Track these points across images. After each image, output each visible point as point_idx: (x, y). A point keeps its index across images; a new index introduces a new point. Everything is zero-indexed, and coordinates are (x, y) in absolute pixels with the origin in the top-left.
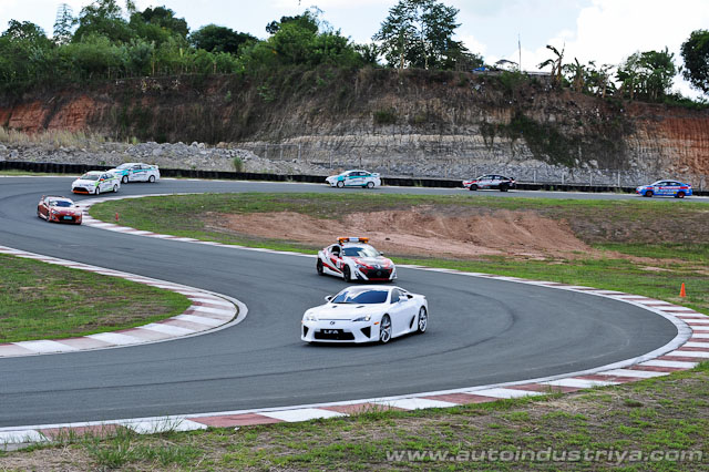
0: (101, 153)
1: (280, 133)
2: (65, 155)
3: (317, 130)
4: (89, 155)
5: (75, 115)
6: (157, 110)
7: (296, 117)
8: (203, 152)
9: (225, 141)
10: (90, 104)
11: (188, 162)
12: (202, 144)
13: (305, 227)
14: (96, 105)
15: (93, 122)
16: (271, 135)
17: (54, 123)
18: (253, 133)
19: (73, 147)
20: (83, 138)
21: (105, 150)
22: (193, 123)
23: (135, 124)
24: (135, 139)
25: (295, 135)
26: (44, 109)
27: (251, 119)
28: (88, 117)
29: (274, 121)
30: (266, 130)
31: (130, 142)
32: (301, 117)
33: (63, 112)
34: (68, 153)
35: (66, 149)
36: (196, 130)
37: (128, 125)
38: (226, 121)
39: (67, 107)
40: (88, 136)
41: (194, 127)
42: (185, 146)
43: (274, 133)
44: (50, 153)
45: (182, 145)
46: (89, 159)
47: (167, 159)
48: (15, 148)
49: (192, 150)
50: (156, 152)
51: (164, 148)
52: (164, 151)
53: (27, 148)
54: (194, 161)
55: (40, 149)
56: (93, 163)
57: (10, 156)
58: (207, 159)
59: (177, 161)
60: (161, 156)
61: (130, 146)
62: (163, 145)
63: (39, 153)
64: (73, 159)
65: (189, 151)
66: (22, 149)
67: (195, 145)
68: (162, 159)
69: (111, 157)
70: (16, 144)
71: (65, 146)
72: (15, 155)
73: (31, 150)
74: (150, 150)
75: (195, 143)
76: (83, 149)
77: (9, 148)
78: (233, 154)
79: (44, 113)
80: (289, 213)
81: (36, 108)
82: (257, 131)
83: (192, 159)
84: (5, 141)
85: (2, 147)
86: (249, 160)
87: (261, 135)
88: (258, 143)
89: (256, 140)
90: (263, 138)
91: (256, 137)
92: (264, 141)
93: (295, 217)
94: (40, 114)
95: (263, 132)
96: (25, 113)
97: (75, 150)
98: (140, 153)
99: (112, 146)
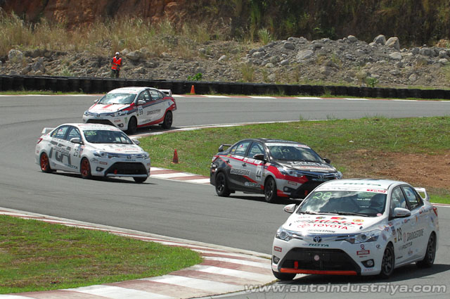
0: (198, 59)
2: (130, 65)
4: (175, 62)
8: (393, 55)
11: (363, 72)
12: (394, 39)
19: (144, 50)
21: (207, 55)
24: (264, 33)
31: (257, 39)
34: (135, 61)
35: (129, 54)
40: (178, 30)
42: (360, 43)
44: (101, 62)
45: (352, 41)
46: (175, 72)
47: (323, 69)
48: (38, 53)
49: (372, 50)
50: (301, 55)
51: (318, 47)
52: (318, 52)
53: (59, 54)
54: (376, 72)
55: (85, 55)
56: (183, 78)
57: (30, 69)
58: (400, 66)
59: (340, 73)
60: (312, 62)
61: (255, 47)
62: (317, 42)
63: (82, 63)
64: (144, 72)
65: (366, 52)
66: (50, 56)
67: (378, 42)
68: (312, 68)
69: (215, 67)
70: (42, 47)
71: (130, 48)
72: (38, 67)
73: (67, 59)
74: (290, 53)
75: (381, 36)
76: (164, 54)
77: (28, 54)
83: (372, 67)
84: (22, 42)
85: (15, 54)
97: (148, 56)
98: (272, 58)
99: (221, 47)
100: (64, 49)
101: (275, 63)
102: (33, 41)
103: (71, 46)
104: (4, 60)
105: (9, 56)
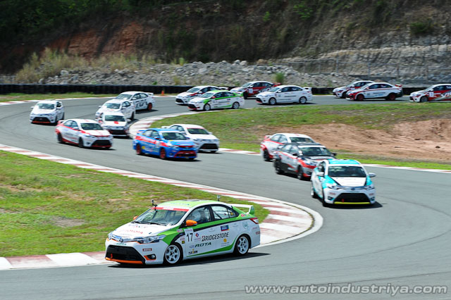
0: (152, 74)
1: (318, 49)
2: (120, 77)
3: (353, 44)
4: (141, 76)
5: (126, 40)
6: (201, 32)
7: (332, 32)
8: (245, 69)
9: (264, 58)
10: (139, 29)
11: (231, 79)
12: (244, 62)
13: (353, 138)
14: (144, 30)
15: (142, 46)
16: (309, 51)
17: (107, 48)
18: (290, 49)
19: (126, 70)
20: (135, 61)
21: (155, 71)
22: (234, 43)
23: (180, 46)
24: (182, 60)
25: (332, 49)
26: (97, 37)
27: (288, 36)
28: (137, 41)
29: (311, 37)
30: (303, 46)
31: (178, 63)
32: (338, 33)
33: (115, 38)
34: (123, 75)
35: (120, 72)
36: (236, 49)
37: (174, 47)
38: (264, 39)
39: (119, 33)
40: (139, 59)
41: (234, 46)
42: (228, 64)
43: (311, 49)
44: (106, 76)
45: (225, 63)
46: (142, 80)
47: (212, 77)
48: (76, 72)
49: (235, 67)
50: (201, 71)
51: (209, 67)
52: (209, 69)
53: (86, 72)
54: (237, 78)
55: (98, 72)
56: (146, 84)
57: (72, 80)
58: (249, 75)
59: (221, 79)
60: (207, 74)
61: (177, 66)
62: (208, 64)
63: (97, 76)
64: (127, 80)
65: (232, 69)
66: (82, 73)
67: (237, 63)
68: (207, 77)
69: (160, 77)
70: (76, 69)
71: (119, 69)
72: (76, 79)
73: (90, 74)
74: (196, 69)
75: (238, 61)
76: (136, 71)
77: (71, 72)
78: (274, 71)
79: (98, 39)
80: (336, 125)
81: (91, 36)
82: (294, 47)
83: (236, 76)
84: (67, 66)
85: (65, 72)
86: (289, 74)
87: (299, 51)
88: (296, 58)
89: (294, 56)
90: (300, 53)
91: (293, 53)
92: (301, 56)
93: (343, 129)
94: (95, 41)
95: (300, 48)
96: (82, 40)
97: (129, 72)
98: (187, 72)
99: (161, 67)
100: (88, 70)
101: (189, 74)
102: (72, 65)
103: (90, 68)
104: (59, 75)
105: (62, 73)
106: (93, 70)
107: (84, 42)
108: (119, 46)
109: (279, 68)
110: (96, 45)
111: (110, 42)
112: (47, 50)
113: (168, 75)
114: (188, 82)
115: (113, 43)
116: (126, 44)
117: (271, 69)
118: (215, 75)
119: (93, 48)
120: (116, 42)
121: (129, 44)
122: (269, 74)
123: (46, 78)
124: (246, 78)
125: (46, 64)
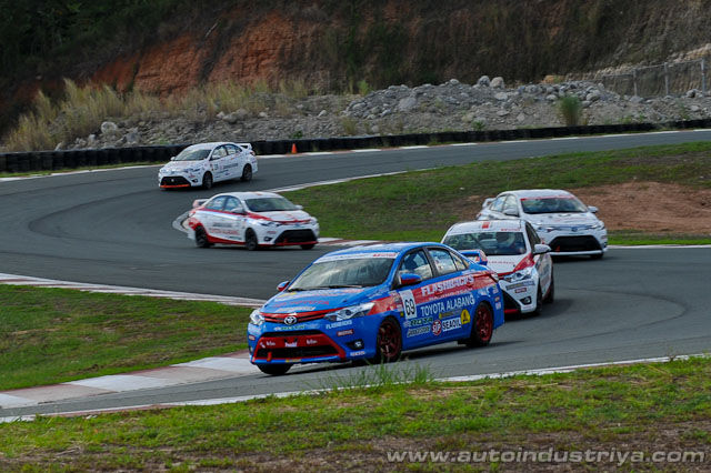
0: (298, 117)
1: (666, 44)
2: (228, 128)
4: (274, 122)
5: (258, 53)
6: (416, 25)
8: (501, 95)
11: (469, 116)
12: (497, 80)
13: (667, 207)
14: (295, 28)
15: (291, 64)
17: (217, 74)
18: (611, 49)
19: (241, 112)
20: (264, 92)
21: (306, 112)
23: (375, 58)
24: (363, 84)
25: (695, 42)
26: (196, 52)
27: (605, 21)
28: (282, 54)
29: (652, 20)
30: (637, 40)
31: (356, 90)
33: (233, 51)
34: (233, 124)
35: (226, 117)
37: (359, 62)
38: (554, 31)
39: (242, 40)
40: (274, 88)
42: (462, 87)
43: (654, 45)
44: (198, 127)
45: (455, 85)
46: (275, 132)
47: (427, 116)
48: (133, 124)
49: (477, 92)
50: (404, 104)
51: (419, 94)
52: (421, 100)
53: (153, 123)
54: (482, 115)
55: (180, 121)
56: (284, 137)
57: (125, 141)
58: (507, 107)
59: (445, 119)
60: (415, 110)
61: (356, 101)
62: (418, 89)
63: (178, 130)
65: (471, 95)
68: (414, 117)
69: (315, 124)
70: (134, 118)
71: (226, 113)
72: (133, 137)
73: (162, 127)
74: (393, 102)
75: (484, 78)
76: (262, 114)
77: (122, 126)
78: (561, 94)
79: (198, 56)
80: (640, 185)
81: (183, 49)
82: (618, 44)
83: (478, 110)
84: (114, 114)
85: (109, 126)
86: (594, 100)
87: (628, 51)
88: (623, 67)
89: (618, 64)
90: (631, 57)
91: (616, 56)
92: (634, 62)
93: (650, 191)
94: (191, 59)
95: (631, 45)
96: (164, 61)
97: (246, 118)
98: (373, 109)
99: (319, 102)
100: (158, 118)
101: (378, 114)
102: (126, 112)
104: (98, 133)
105: (103, 129)
106: (169, 117)
107: (169, 66)
108: (244, 66)
109: (573, 87)
110: (194, 67)
111: (224, 60)
112: (70, 84)
113: (332, 118)
114: (375, 128)
115: (229, 63)
116: (258, 62)
117: (557, 90)
118: (434, 112)
119: (188, 74)
120: (237, 59)
121: (263, 63)
122: (552, 101)
123: (70, 141)
124: (502, 113)
125: (69, 111)
